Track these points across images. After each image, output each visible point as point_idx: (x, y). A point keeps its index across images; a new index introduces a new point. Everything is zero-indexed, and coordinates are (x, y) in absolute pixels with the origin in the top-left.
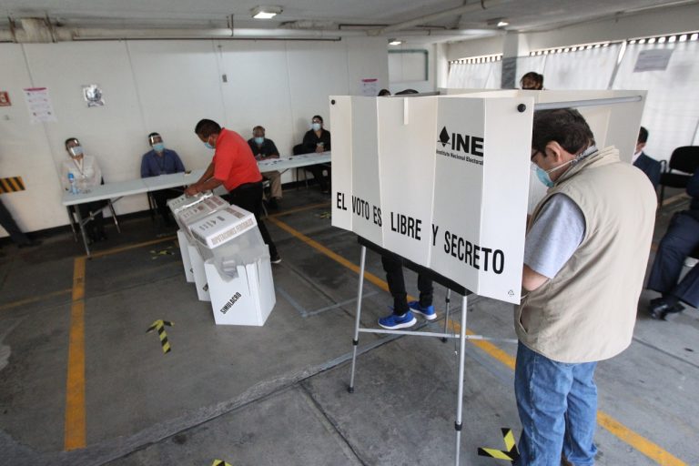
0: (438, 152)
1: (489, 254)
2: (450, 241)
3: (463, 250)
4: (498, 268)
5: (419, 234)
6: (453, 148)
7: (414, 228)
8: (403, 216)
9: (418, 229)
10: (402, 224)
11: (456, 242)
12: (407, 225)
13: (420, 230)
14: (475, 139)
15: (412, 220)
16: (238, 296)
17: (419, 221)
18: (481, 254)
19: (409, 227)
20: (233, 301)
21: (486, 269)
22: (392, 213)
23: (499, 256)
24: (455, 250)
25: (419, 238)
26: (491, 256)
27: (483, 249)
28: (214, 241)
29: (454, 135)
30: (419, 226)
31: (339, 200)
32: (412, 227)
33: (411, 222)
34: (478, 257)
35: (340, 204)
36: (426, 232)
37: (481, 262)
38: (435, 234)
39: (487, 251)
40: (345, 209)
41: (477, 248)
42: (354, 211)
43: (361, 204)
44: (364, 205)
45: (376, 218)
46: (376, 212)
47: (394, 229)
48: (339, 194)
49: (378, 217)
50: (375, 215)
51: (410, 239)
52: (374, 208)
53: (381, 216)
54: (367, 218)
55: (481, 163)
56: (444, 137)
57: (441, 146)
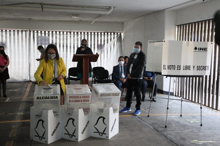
0: (194, 51)
2: (198, 68)
3: (202, 68)
6: (199, 50)
8: (186, 66)
9: (190, 68)
10: (186, 68)
11: (200, 67)
14: (205, 48)
17: (190, 66)
19: (188, 68)
20: (114, 124)
22: (184, 66)
24: (200, 69)
25: (190, 70)
29: (199, 48)
30: (190, 67)
31: (164, 67)
34: (205, 68)
35: (164, 68)
36: (192, 68)
38: (194, 68)
40: (165, 69)
41: (206, 66)
42: (168, 69)
43: (172, 66)
44: (173, 66)
45: (178, 69)
46: (178, 67)
47: (184, 69)
48: (164, 65)
49: (179, 68)
50: (178, 68)
51: (188, 71)
52: (178, 66)
53: (181, 67)
54: (174, 69)
55: (207, 52)
56: (196, 48)
57: (195, 50)
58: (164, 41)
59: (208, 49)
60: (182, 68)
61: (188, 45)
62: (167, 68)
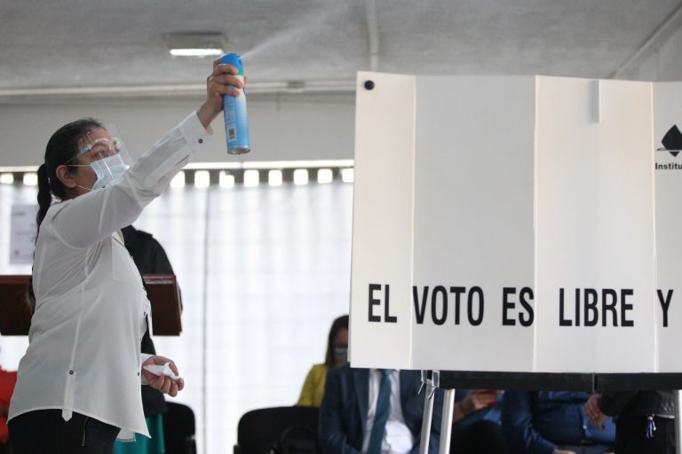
0: (658, 166)
5: (629, 315)
7: (618, 307)
8: (589, 291)
9: (626, 307)
10: (587, 306)
12: (599, 306)
13: (630, 307)
15: (612, 292)
17: (626, 292)
19: (605, 307)
22: (562, 291)
25: (630, 324)
30: (628, 300)
31: (373, 302)
32: (612, 307)
35: (379, 310)
36: (645, 308)
40: (392, 320)
42: (420, 319)
43: (452, 297)
44: (464, 297)
45: (512, 314)
46: (512, 298)
47: (564, 323)
48: (374, 287)
49: (519, 308)
50: (507, 306)
51: (605, 334)
52: (508, 291)
53: (535, 304)
54: (476, 323)
57: (667, 157)
60: (545, 306)
61: (593, 114)
62: (403, 306)
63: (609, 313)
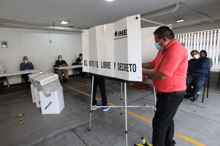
0: (114, 39)
1: (131, 66)
2: (119, 66)
3: (123, 67)
4: (134, 70)
5: (110, 67)
6: (119, 36)
7: (108, 65)
8: (105, 62)
9: (110, 65)
11: (121, 65)
12: (106, 65)
14: (124, 30)
16: (51, 103)
17: (110, 63)
18: (129, 66)
19: (107, 65)
20: (49, 105)
21: (131, 71)
22: (101, 62)
23: (134, 66)
24: (121, 68)
25: (110, 68)
26: (132, 66)
27: (130, 65)
28: (43, 83)
29: (119, 32)
31: (85, 63)
33: (107, 63)
34: (128, 68)
35: (85, 64)
37: (129, 69)
38: (115, 65)
39: (131, 65)
40: (87, 65)
41: (128, 64)
42: (90, 65)
43: (92, 62)
47: (102, 67)
48: (85, 61)
49: (97, 65)
51: (107, 69)
52: (96, 62)
54: (94, 66)
55: (127, 37)
56: (116, 34)
57: (115, 37)
58: (83, 32)
59: (127, 31)
63: (107, 66)
